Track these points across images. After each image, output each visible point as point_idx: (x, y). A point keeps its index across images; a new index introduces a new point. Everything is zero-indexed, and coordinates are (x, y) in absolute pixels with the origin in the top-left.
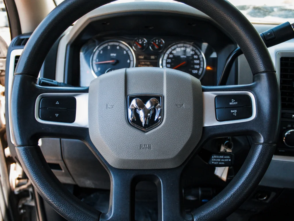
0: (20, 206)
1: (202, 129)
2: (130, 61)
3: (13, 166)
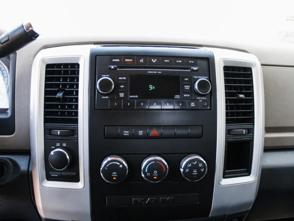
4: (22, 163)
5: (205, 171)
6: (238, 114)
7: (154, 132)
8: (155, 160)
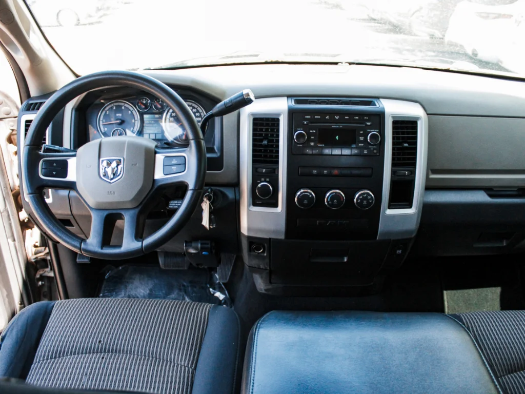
0: (38, 276)
1: (152, 181)
2: (135, 120)
3: (28, 232)
4: (230, 193)
5: (372, 202)
6: (404, 159)
7: (336, 172)
8: (336, 193)
